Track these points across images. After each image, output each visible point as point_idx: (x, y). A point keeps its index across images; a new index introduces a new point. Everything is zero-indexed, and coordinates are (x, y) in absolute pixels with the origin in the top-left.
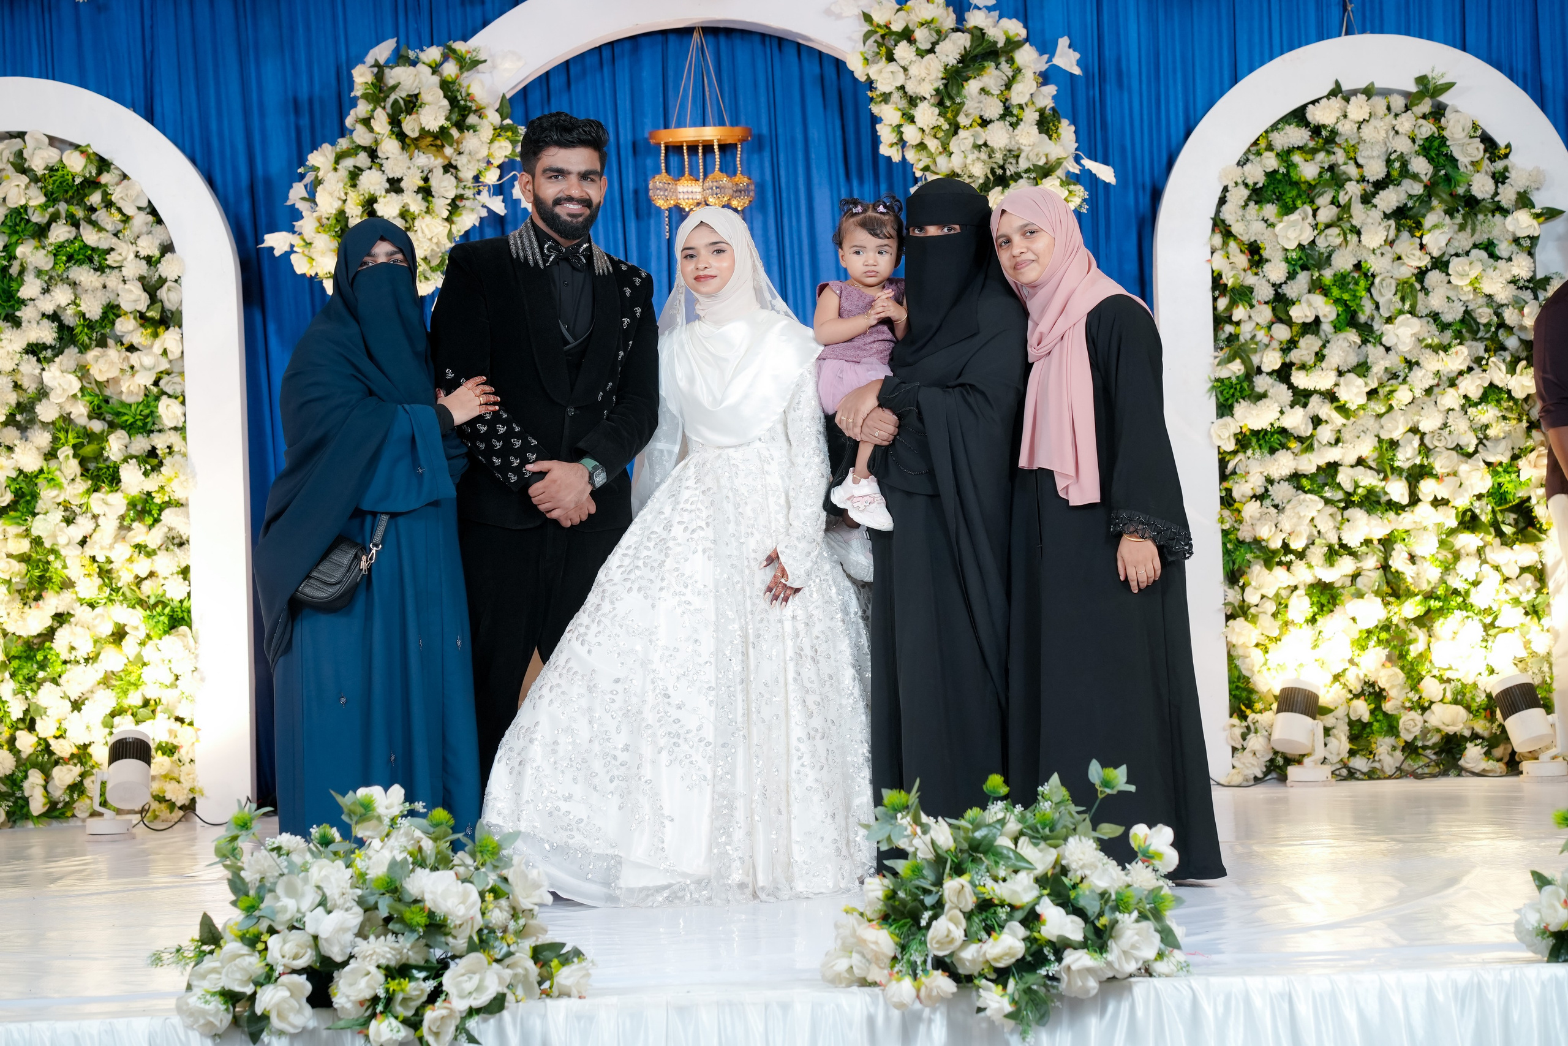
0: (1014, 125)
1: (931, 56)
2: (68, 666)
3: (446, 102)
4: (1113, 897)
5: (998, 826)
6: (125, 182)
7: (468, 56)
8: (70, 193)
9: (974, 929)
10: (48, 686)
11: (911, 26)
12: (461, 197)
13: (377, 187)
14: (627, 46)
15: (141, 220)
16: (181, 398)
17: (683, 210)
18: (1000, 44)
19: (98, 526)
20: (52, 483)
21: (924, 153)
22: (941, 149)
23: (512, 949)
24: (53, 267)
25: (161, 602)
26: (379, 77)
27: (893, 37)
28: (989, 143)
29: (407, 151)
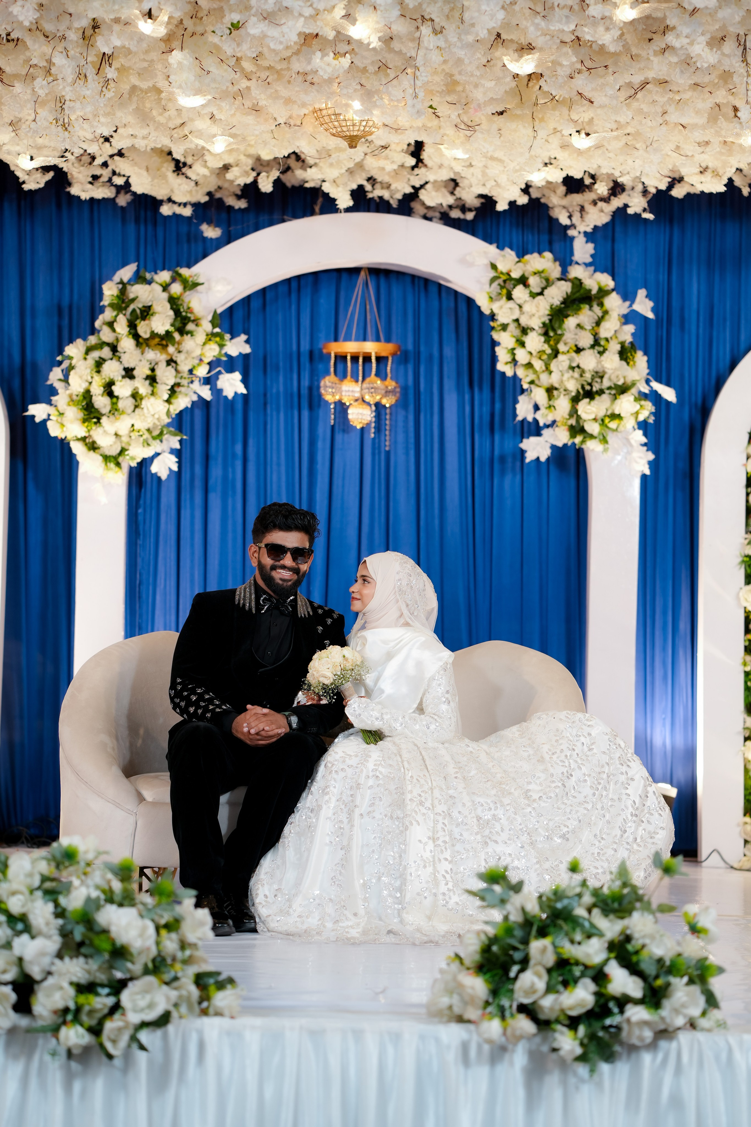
0: (601, 353)
1: (540, 297)
3: (171, 313)
4: (668, 963)
5: (576, 898)
7: (191, 279)
9: (553, 982)
11: (526, 275)
12: (178, 385)
13: (116, 374)
14: (310, 279)
17: (345, 404)
18: (594, 292)
21: (531, 371)
22: (544, 368)
23: (180, 974)
26: (123, 291)
27: (513, 282)
28: (581, 366)
29: (140, 348)
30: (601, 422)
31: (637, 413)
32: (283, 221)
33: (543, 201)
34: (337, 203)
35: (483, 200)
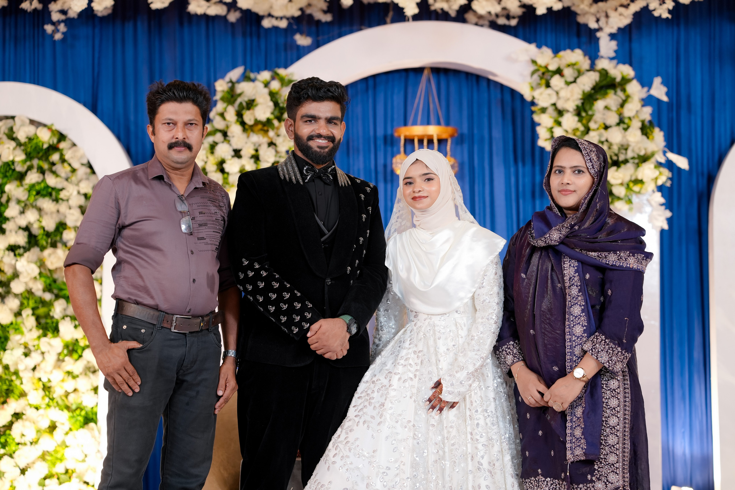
0: (626, 129)
1: (573, 85)
2: (20, 446)
3: (271, 104)
6: (74, 148)
7: (286, 78)
8: (41, 154)
10: (6, 458)
11: (562, 67)
13: (227, 154)
15: (82, 171)
16: (100, 281)
18: (618, 79)
19: (44, 358)
20: (17, 331)
24: (28, 199)
25: (80, 408)
26: (232, 89)
27: (550, 74)
28: (610, 140)
29: (246, 132)
30: (626, 186)
31: (656, 179)
32: (360, 29)
33: (573, 9)
34: (405, 11)
35: (523, 10)
